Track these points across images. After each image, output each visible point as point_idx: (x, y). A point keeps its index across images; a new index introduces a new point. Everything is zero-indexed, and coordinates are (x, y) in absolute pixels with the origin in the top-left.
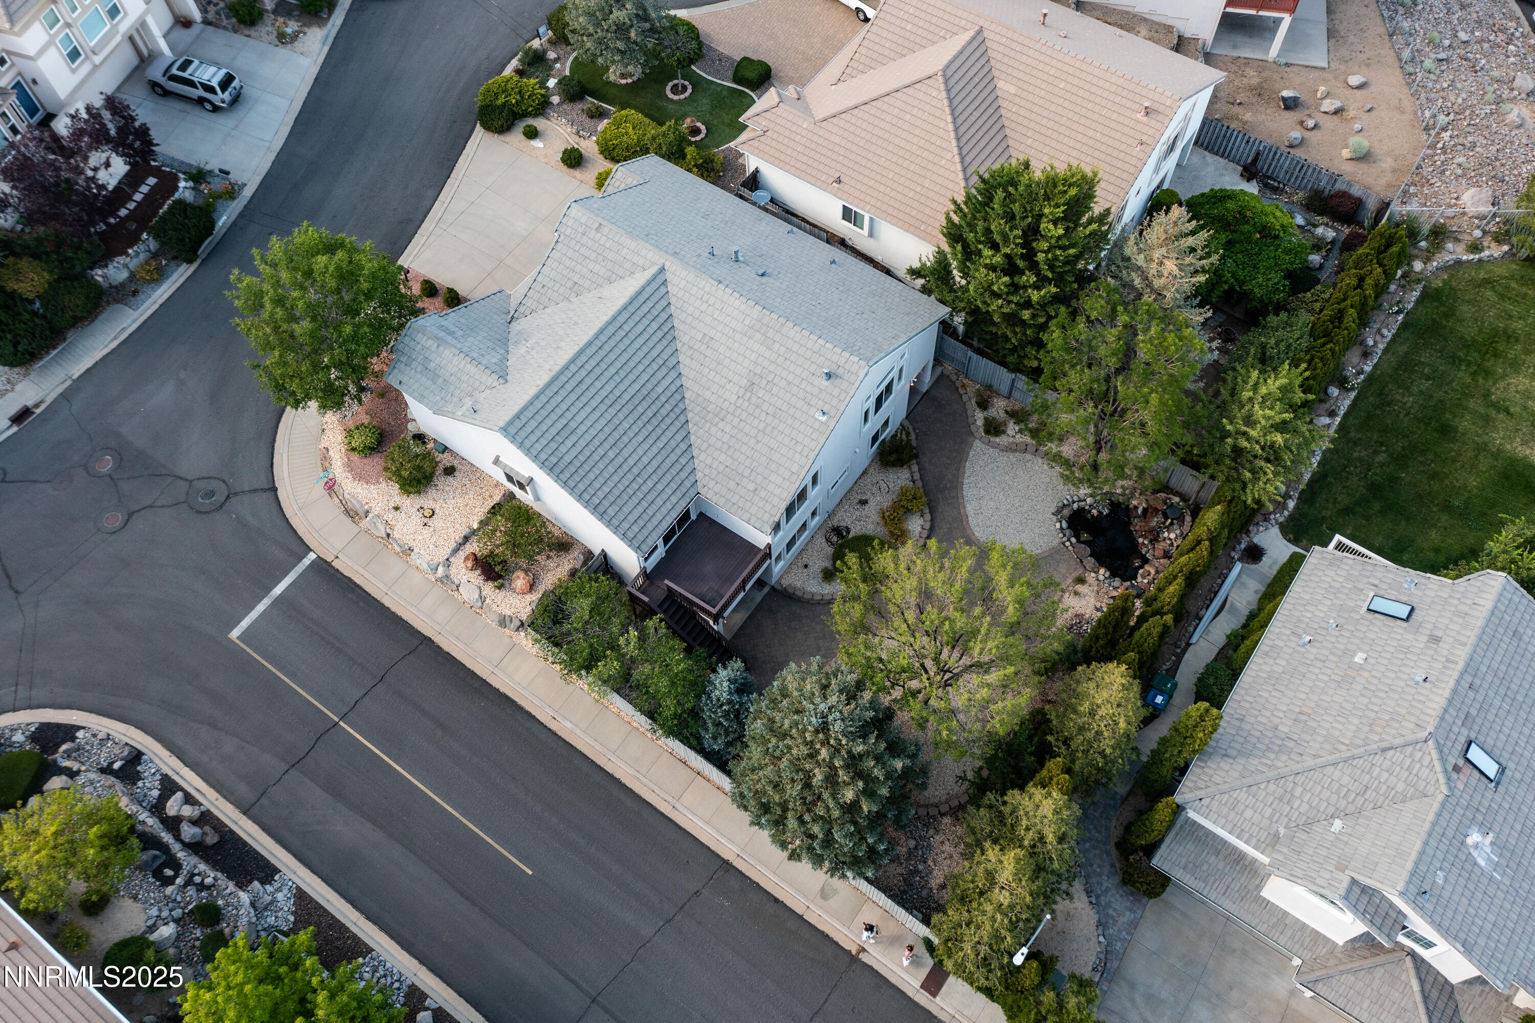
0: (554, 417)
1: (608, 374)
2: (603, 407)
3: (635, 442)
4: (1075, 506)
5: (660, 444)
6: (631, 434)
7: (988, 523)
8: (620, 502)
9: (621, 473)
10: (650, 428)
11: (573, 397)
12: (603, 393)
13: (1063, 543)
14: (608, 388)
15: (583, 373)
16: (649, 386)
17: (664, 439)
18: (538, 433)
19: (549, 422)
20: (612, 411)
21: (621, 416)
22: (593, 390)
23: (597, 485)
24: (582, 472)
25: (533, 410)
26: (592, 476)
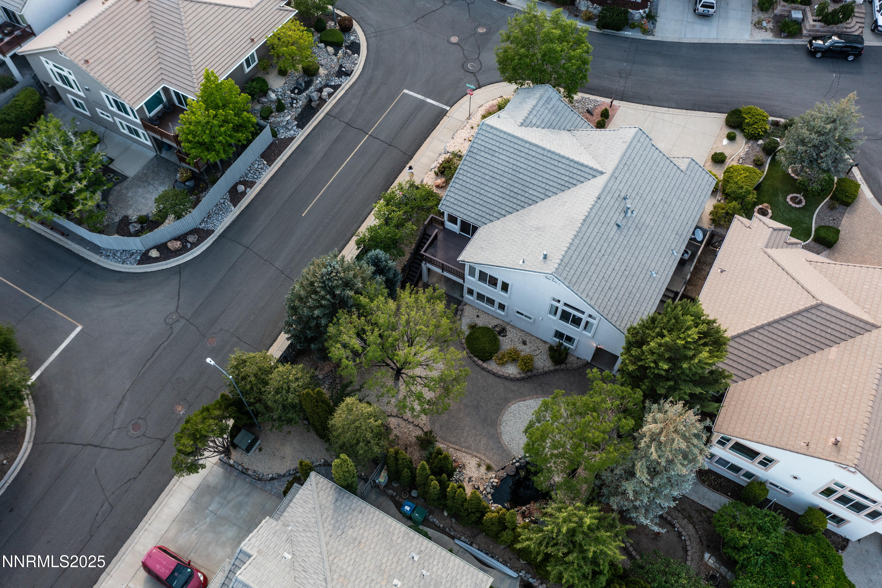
0: (498, 144)
1: (530, 163)
2: (511, 166)
3: (497, 187)
5: (500, 200)
6: (501, 184)
8: (463, 189)
9: (479, 185)
10: (508, 192)
11: (512, 150)
12: (518, 164)
13: (515, 458)
14: (522, 165)
15: (526, 151)
16: (531, 186)
17: (504, 201)
18: (487, 140)
19: (494, 143)
20: (510, 171)
21: (509, 176)
22: (518, 158)
23: (469, 175)
24: (473, 166)
25: (498, 133)
26: (473, 171)
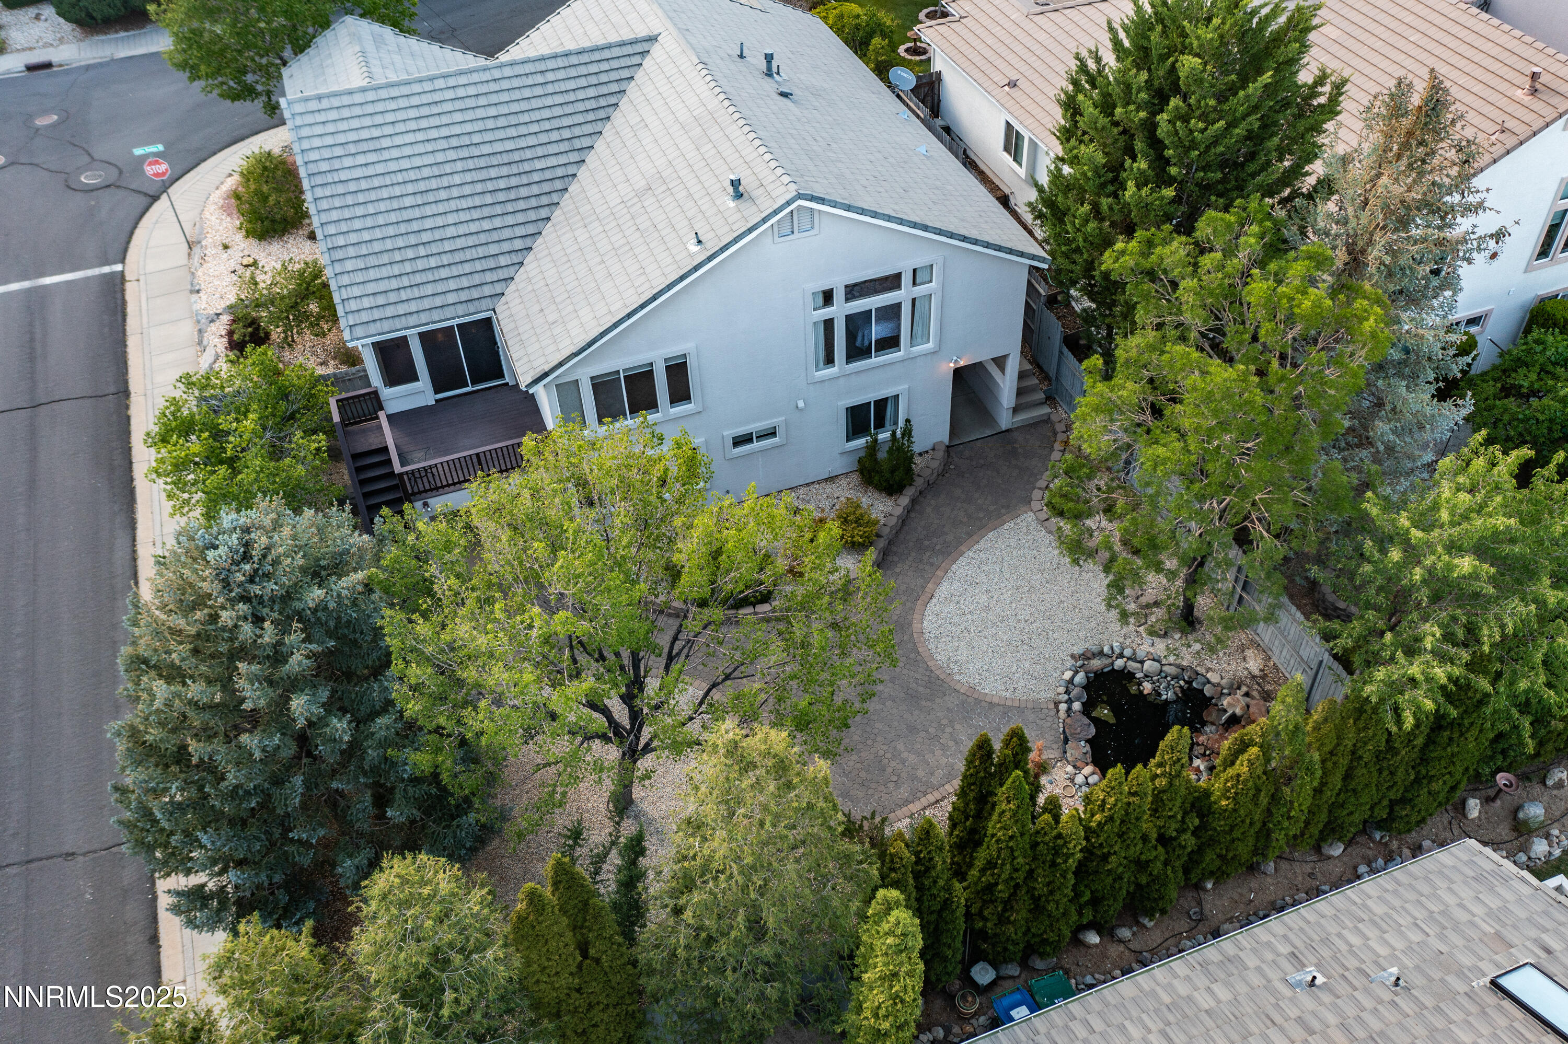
0: (367, 121)
1: (480, 113)
2: (443, 144)
3: (453, 205)
4: (1119, 663)
5: (486, 225)
6: (455, 192)
7: (956, 619)
8: (373, 261)
9: (403, 228)
10: (488, 199)
11: (413, 113)
12: (457, 130)
13: (1056, 704)
14: (468, 128)
15: (450, 94)
16: (529, 154)
17: (497, 222)
18: (330, 128)
19: (355, 123)
20: (452, 155)
21: (459, 166)
22: (445, 119)
23: (357, 224)
24: (350, 200)
25: (346, 100)
26: (359, 211)
